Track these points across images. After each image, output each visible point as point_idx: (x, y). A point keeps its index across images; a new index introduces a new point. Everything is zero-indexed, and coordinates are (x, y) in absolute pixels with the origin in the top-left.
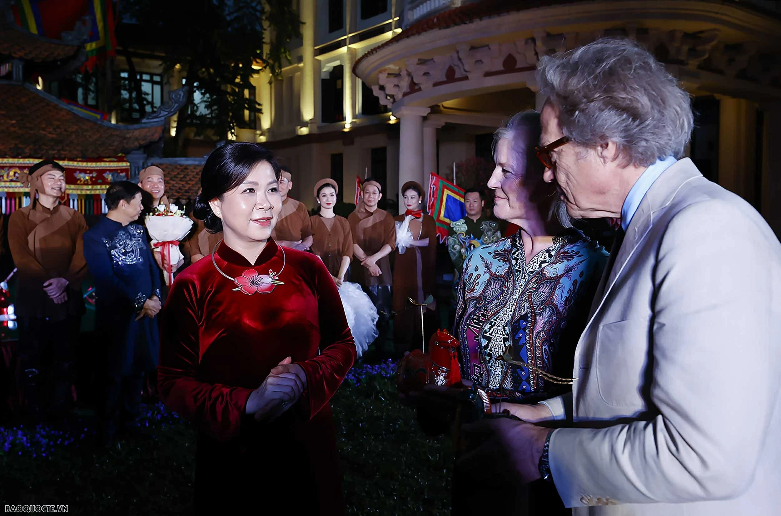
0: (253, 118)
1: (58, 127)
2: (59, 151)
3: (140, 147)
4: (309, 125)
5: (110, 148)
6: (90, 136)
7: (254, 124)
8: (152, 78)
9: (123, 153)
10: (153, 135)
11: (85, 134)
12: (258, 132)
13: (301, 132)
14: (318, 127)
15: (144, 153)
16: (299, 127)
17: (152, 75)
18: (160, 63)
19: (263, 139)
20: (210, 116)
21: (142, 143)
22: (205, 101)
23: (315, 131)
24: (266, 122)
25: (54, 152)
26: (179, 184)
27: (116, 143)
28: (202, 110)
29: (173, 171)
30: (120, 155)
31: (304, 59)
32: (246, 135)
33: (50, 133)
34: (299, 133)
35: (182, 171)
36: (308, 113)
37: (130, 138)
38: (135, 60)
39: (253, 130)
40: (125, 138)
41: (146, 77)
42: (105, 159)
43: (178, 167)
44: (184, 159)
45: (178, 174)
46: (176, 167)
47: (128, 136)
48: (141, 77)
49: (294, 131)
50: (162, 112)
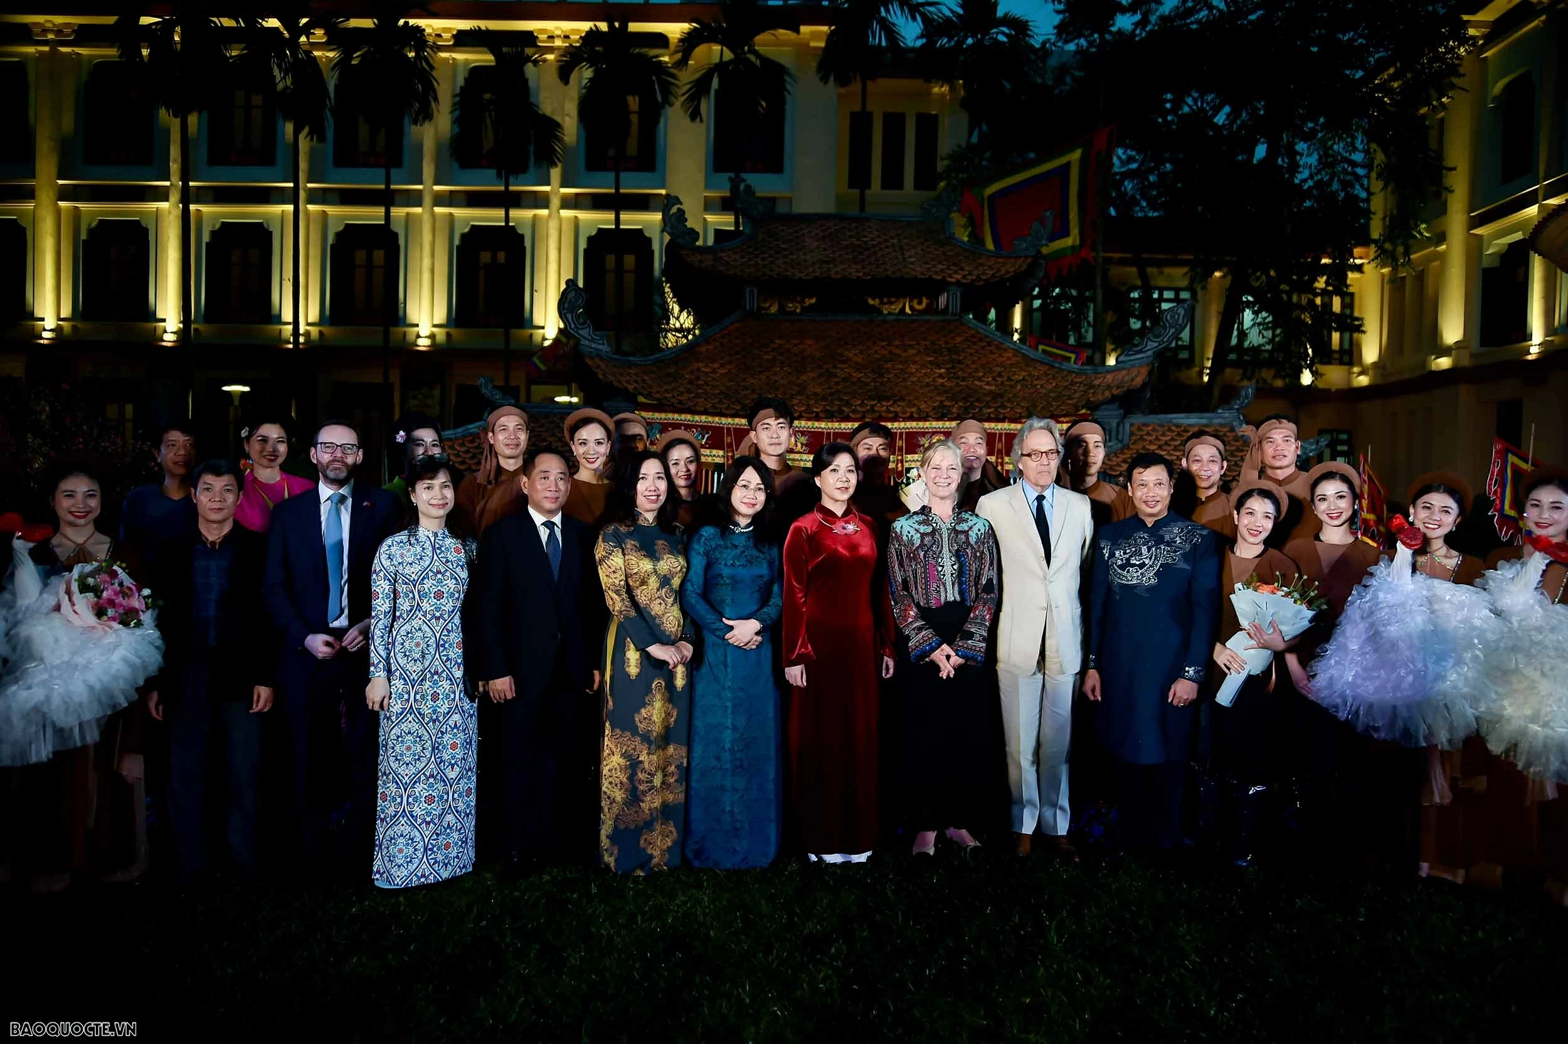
0: (1346, 346)
1: (1000, 375)
2: (996, 408)
3: (1113, 399)
4: (1453, 352)
5: (1070, 402)
6: (1042, 386)
7: (1350, 356)
8: (1177, 295)
9: (1088, 409)
10: (1133, 380)
11: (1036, 382)
12: (1356, 369)
13: (1437, 364)
14: (1472, 355)
15: (1120, 407)
16: (1433, 357)
17: (1177, 291)
18: (1185, 270)
19: (1363, 381)
20: (1269, 347)
21: (1115, 392)
22: (1259, 324)
23: (1466, 362)
24: (1370, 353)
25: (989, 411)
26: (1172, 455)
27: (1077, 395)
28: (1255, 338)
29: (1163, 434)
30: (1083, 411)
31: (1449, 236)
32: (1334, 376)
33: (988, 384)
34: (1434, 367)
35: (1179, 434)
36: (1452, 331)
37: (1099, 386)
38: (1152, 270)
39: (1346, 367)
40: (1093, 387)
41: (1167, 295)
42: (1062, 419)
43: (1174, 428)
44: (1183, 415)
45: (1172, 439)
46: (1170, 430)
47: (1096, 382)
48: (1161, 294)
49: (1424, 364)
50: (1149, 343)
